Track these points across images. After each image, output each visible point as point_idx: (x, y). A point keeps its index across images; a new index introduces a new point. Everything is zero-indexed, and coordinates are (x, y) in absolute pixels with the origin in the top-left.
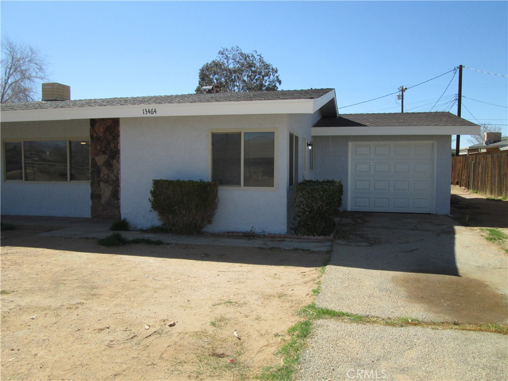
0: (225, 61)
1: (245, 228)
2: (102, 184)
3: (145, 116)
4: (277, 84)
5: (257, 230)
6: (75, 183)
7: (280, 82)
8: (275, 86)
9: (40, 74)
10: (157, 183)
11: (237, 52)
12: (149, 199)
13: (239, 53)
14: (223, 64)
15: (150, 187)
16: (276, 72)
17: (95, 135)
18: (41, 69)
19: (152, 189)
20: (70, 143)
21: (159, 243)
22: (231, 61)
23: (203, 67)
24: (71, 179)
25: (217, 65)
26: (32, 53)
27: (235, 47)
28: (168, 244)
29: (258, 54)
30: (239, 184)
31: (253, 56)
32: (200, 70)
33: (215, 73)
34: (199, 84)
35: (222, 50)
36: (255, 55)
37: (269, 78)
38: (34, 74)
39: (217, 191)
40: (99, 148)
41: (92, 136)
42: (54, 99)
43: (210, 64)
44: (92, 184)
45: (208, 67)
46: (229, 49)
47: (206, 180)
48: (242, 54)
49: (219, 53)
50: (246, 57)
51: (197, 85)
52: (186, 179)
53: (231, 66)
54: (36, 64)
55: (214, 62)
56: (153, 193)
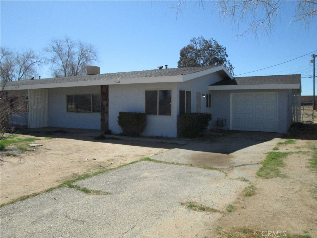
0: (194, 45)
1: (159, 134)
2: (105, 114)
3: (115, 84)
4: (225, 57)
5: (164, 135)
6: (94, 114)
7: (227, 56)
8: (224, 58)
9: (95, 58)
10: (120, 113)
11: (202, 40)
12: (117, 121)
13: (203, 40)
14: (194, 47)
15: (118, 115)
16: (225, 50)
17: (102, 92)
18: (95, 55)
19: (118, 116)
20: (93, 95)
21: (118, 139)
22: (198, 45)
23: (182, 49)
24: (93, 112)
25: (190, 47)
26: (91, 47)
27: (200, 36)
28: (121, 139)
29: (214, 40)
30: (156, 114)
31: (210, 41)
32: (180, 51)
33: (189, 52)
34: (180, 59)
35: (192, 39)
36: (212, 41)
37: (221, 54)
38: (92, 58)
39: (146, 117)
40: (104, 97)
41: (101, 92)
42: (92, 73)
43: (186, 47)
44: (101, 114)
45: (185, 49)
46: (197, 38)
47: (143, 112)
48: (204, 40)
49: (191, 40)
50: (206, 42)
51: (179, 59)
52: (134, 112)
53: (198, 48)
54: (93, 53)
55: (188, 46)
56: (119, 118)
